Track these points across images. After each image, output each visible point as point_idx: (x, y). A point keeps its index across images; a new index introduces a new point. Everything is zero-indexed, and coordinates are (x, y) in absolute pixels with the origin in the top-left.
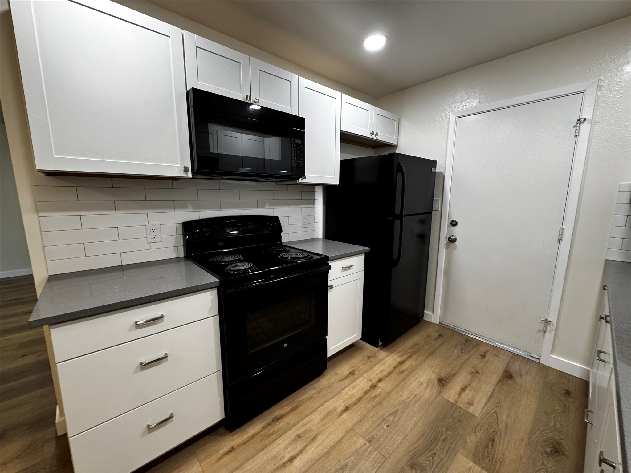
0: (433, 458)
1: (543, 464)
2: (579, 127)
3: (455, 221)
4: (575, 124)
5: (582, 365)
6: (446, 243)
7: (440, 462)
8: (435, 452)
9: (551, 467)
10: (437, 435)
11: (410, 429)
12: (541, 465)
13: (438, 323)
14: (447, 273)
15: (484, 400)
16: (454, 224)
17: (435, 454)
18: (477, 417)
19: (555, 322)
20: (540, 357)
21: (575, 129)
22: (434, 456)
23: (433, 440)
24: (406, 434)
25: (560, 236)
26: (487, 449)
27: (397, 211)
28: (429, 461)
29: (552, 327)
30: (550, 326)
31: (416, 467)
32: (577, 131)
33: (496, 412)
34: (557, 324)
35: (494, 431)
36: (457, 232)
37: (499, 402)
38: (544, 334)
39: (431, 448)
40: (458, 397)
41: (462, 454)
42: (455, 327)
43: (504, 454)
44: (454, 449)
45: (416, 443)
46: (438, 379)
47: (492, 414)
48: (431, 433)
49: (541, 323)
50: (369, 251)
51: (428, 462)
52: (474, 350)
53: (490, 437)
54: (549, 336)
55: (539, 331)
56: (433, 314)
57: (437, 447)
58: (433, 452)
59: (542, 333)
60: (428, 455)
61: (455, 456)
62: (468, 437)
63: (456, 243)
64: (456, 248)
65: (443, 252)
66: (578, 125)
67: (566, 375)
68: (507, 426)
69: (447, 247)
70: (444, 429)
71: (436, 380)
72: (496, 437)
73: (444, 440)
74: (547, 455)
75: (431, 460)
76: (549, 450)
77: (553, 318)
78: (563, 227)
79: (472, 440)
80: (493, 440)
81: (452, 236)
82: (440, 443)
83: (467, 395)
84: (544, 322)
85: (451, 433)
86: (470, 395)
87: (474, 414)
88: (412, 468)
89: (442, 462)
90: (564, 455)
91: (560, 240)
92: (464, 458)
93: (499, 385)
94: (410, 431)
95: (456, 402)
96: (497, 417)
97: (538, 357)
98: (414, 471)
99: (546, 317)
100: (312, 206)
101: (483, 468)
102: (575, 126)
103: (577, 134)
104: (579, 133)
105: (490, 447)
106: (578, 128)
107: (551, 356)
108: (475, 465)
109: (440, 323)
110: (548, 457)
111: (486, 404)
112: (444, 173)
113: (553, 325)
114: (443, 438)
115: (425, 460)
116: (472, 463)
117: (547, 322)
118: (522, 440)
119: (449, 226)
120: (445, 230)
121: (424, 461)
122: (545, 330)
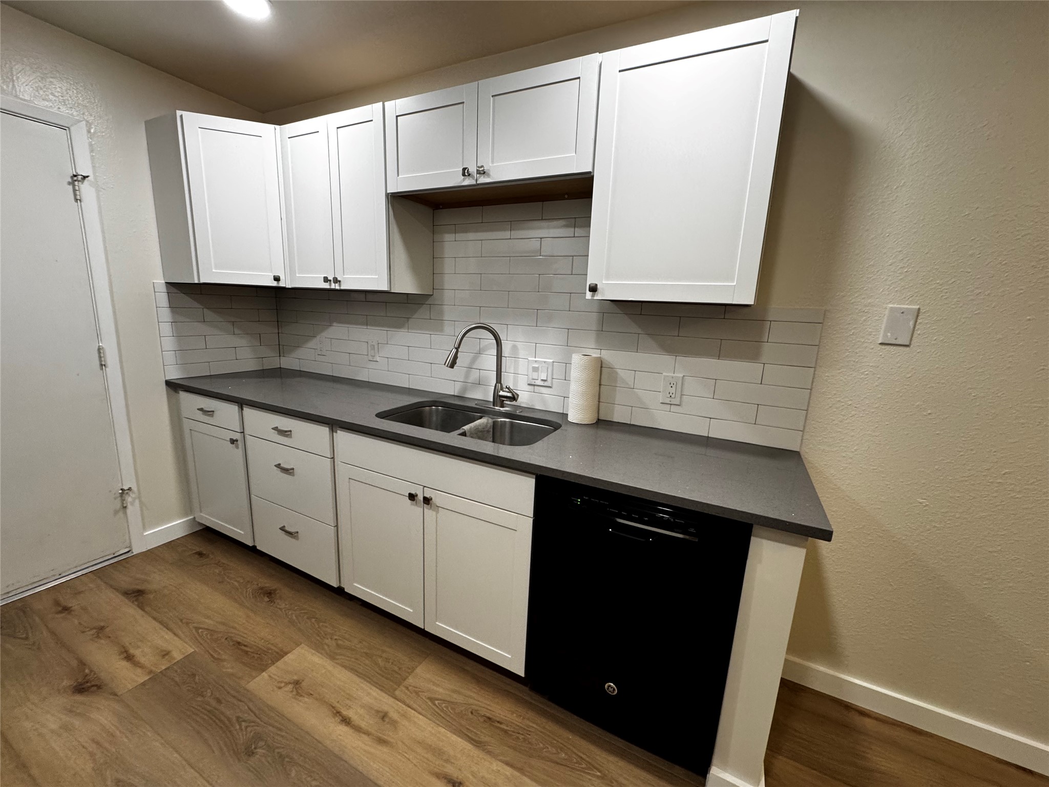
0: (244, 721)
1: (280, 609)
5: (181, 519)
7: (252, 711)
8: (236, 717)
9: (286, 605)
10: (206, 709)
11: (176, 755)
12: (281, 611)
15: (168, 636)
17: (238, 718)
18: (195, 651)
19: (135, 486)
20: (131, 546)
22: (241, 720)
23: (213, 717)
24: (184, 763)
25: (101, 359)
26: (249, 653)
28: (246, 727)
29: (133, 496)
30: (129, 495)
31: (253, 747)
32: (76, 192)
33: (197, 629)
35: (226, 639)
37: (181, 620)
38: (125, 513)
39: (227, 722)
40: (140, 667)
41: (249, 682)
43: (260, 638)
44: (238, 692)
45: (209, 746)
46: (74, 692)
47: (198, 633)
48: (198, 719)
49: (115, 498)
51: (249, 729)
52: (37, 619)
53: (234, 645)
54: (133, 510)
57: (228, 713)
58: (234, 719)
60: (238, 727)
61: (248, 691)
62: (224, 670)
67: (173, 543)
68: (223, 624)
70: (199, 699)
71: (75, 698)
72: (234, 639)
73: (219, 701)
74: (272, 602)
75: (247, 724)
76: (266, 599)
77: (130, 482)
79: (230, 666)
80: (239, 643)
82: (222, 708)
83: (144, 655)
84: (119, 494)
85: (209, 691)
86: (147, 650)
87: (186, 654)
88: (253, 753)
89: (254, 709)
90: (275, 590)
91: (102, 365)
92: (255, 680)
93: (148, 609)
94: (181, 756)
95: (151, 672)
96: (204, 629)
97: (127, 550)
98: (258, 750)
99: (121, 486)
101: (273, 663)
104: (80, 197)
105: (248, 649)
106: (76, 187)
107: (145, 534)
108: (267, 671)
110: (275, 603)
111: (175, 634)
113: (133, 491)
114: (214, 703)
115: (244, 733)
116: (264, 673)
117: (123, 492)
118: (248, 616)
121: (246, 735)
122: (124, 506)
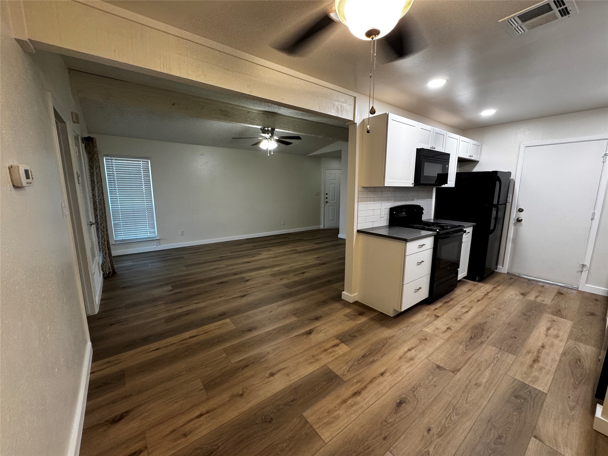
2: (606, 158)
3: (522, 209)
4: (603, 156)
5: (604, 288)
6: (515, 222)
13: (506, 273)
14: (515, 241)
16: (521, 210)
19: (588, 266)
20: (578, 287)
21: (603, 158)
25: (593, 217)
27: (495, 202)
29: (587, 269)
30: (585, 268)
32: (604, 160)
34: (589, 268)
36: (522, 215)
38: (581, 274)
42: (519, 274)
49: (579, 267)
50: (475, 225)
54: (585, 274)
55: (578, 272)
56: (503, 267)
59: (579, 273)
63: (522, 222)
64: (522, 225)
65: (512, 228)
66: (605, 156)
69: (515, 224)
71: (519, 294)
76: (588, 314)
77: (587, 263)
78: (595, 212)
81: (519, 218)
83: (540, 299)
84: (581, 266)
86: (542, 299)
90: (596, 315)
91: (592, 219)
99: (583, 263)
100: (431, 199)
102: (603, 157)
103: (604, 161)
104: (605, 160)
106: (604, 158)
107: (586, 285)
109: (507, 273)
111: (551, 301)
112: (514, 180)
113: (587, 267)
117: (583, 266)
118: (574, 311)
119: (517, 212)
120: (514, 215)
122: (582, 270)
